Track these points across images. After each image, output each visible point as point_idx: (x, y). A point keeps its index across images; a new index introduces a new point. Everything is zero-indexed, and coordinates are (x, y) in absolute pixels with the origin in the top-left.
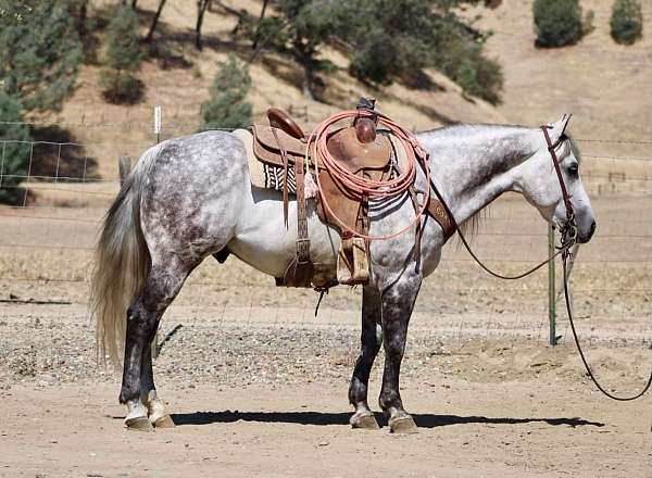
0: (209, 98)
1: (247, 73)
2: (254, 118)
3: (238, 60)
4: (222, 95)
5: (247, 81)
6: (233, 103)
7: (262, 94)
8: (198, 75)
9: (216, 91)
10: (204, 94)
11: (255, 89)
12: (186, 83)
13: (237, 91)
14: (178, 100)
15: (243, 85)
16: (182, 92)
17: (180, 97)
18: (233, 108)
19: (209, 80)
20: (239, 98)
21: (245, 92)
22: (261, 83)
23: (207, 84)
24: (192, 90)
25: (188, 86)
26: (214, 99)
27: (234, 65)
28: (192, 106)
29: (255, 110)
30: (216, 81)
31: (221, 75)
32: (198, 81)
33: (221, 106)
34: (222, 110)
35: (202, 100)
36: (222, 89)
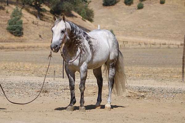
0: (10, 19)
1: (21, 12)
2: (23, 25)
3: (19, 8)
4: (14, 18)
5: (21, 14)
6: (17, 20)
7: (25, 18)
8: (7, 12)
9: (12, 17)
10: (9, 18)
11: (23, 16)
12: (4, 14)
13: (18, 17)
14: (2, 19)
15: (20, 15)
16: (2, 17)
17: (2, 18)
18: (17, 21)
19: (10, 14)
20: (19, 19)
21: (21, 17)
22: (25, 15)
23: (10, 15)
24: (6, 16)
25: (5, 15)
26: (12, 19)
27: (17, 10)
28: (5, 21)
29: (23, 22)
30: (12, 14)
31: (14, 12)
32: (7, 14)
33: (14, 21)
34: (14, 22)
35: (8, 19)
36: (14, 16)
